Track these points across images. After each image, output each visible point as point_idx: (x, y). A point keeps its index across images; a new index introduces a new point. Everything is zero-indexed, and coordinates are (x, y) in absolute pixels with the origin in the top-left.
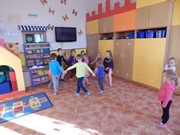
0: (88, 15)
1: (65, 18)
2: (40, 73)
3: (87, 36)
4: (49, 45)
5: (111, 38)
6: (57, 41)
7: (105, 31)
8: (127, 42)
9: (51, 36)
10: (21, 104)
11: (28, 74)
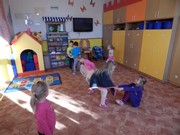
0: (105, 5)
1: (83, 9)
2: (58, 58)
3: (104, 26)
4: (67, 34)
5: (123, 29)
6: (75, 31)
7: (118, 22)
8: (136, 33)
9: (69, 26)
10: (40, 79)
11: (47, 58)
